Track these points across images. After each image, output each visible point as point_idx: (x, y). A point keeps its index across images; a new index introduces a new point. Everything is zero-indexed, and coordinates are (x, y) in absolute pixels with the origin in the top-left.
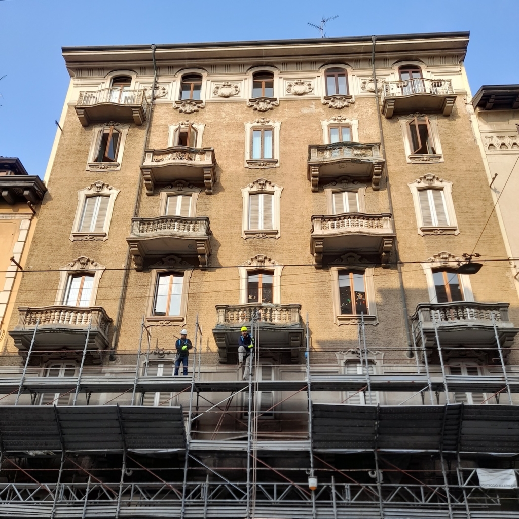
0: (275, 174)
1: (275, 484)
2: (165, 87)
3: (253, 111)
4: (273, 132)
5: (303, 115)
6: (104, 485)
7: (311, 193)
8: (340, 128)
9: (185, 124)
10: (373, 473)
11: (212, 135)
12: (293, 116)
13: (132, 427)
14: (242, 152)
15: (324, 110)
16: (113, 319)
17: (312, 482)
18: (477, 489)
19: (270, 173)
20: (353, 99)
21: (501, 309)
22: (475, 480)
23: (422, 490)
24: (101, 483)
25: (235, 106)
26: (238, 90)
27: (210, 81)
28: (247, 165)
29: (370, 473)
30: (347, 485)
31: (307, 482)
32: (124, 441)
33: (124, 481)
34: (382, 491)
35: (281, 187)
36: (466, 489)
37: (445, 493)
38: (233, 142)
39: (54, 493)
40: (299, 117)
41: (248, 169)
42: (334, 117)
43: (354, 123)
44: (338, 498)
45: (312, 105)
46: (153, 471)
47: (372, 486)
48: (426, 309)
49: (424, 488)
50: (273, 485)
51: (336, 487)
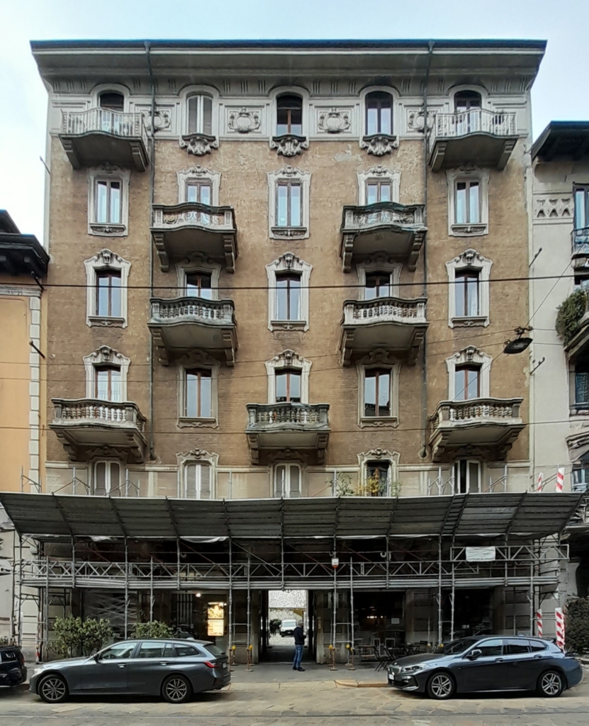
0: (304, 248)
1: (304, 564)
3: (277, 156)
4: (302, 189)
5: (337, 164)
6: (164, 565)
7: (343, 274)
8: (379, 184)
9: (196, 172)
10: (384, 554)
11: (230, 190)
12: (325, 165)
13: (181, 518)
14: (265, 216)
15: (362, 157)
16: (147, 418)
17: (335, 562)
18: (463, 563)
19: (298, 246)
20: (397, 142)
21: (514, 405)
22: (464, 556)
23: (420, 565)
24: (162, 563)
25: (256, 146)
26: (259, 122)
27: (223, 107)
28: (272, 235)
29: (381, 554)
30: (362, 564)
31: (331, 562)
32: (176, 530)
33: (181, 562)
34: (389, 568)
35: (309, 266)
36: (455, 563)
37: (438, 567)
38: (255, 201)
39: (124, 570)
40: (331, 168)
41: (273, 241)
42: (373, 169)
43: (396, 177)
44: (354, 573)
45: (349, 149)
46: (203, 554)
47: (382, 564)
48: (447, 407)
49: (422, 564)
50: (303, 565)
51: (354, 566)
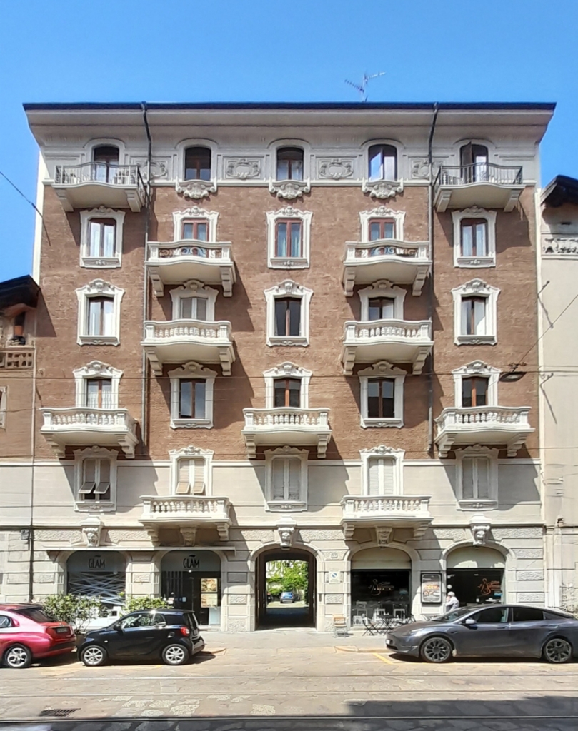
0: (304, 276)
2: (164, 163)
4: (302, 226)
5: (339, 206)
8: (383, 223)
9: (193, 213)
11: (228, 227)
12: (327, 207)
14: (264, 249)
15: (365, 201)
19: (298, 274)
20: (401, 188)
21: (522, 413)
25: (254, 191)
26: (258, 170)
27: (222, 157)
28: (270, 266)
35: (310, 291)
38: (253, 237)
40: (333, 208)
41: (272, 270)
42: (376, 210)
43: (400, 218)
45: (351, 193)
48: (452, 413)
